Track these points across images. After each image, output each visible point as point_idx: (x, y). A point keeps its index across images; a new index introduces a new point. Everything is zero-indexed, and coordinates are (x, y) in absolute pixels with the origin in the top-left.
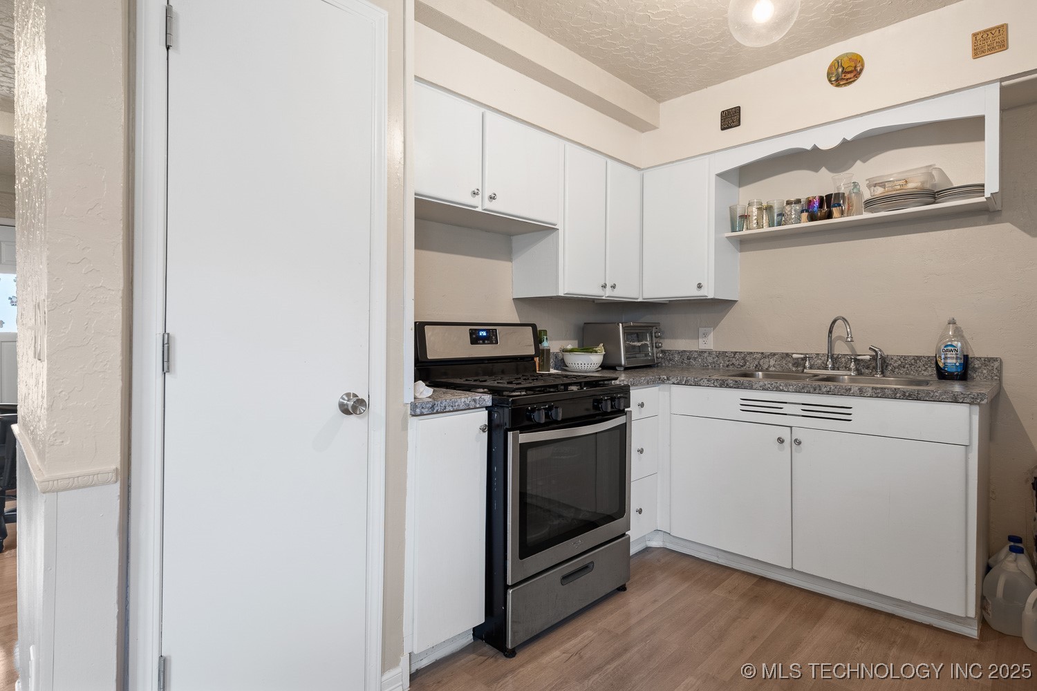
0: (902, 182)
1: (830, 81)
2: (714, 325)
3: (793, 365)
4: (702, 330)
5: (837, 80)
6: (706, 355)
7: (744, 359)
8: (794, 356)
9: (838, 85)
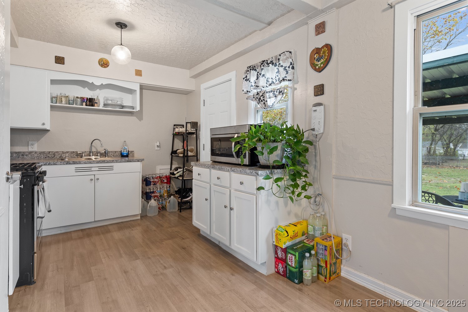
0: (116, 101)
1: (99, 64)
2: (38, 140)
3: (76, 156)
4: (30, 143)
5: (101, 65)
6: (33, 153)
7: (54, 154)
8: (79, 152)
9: (102, 67)
